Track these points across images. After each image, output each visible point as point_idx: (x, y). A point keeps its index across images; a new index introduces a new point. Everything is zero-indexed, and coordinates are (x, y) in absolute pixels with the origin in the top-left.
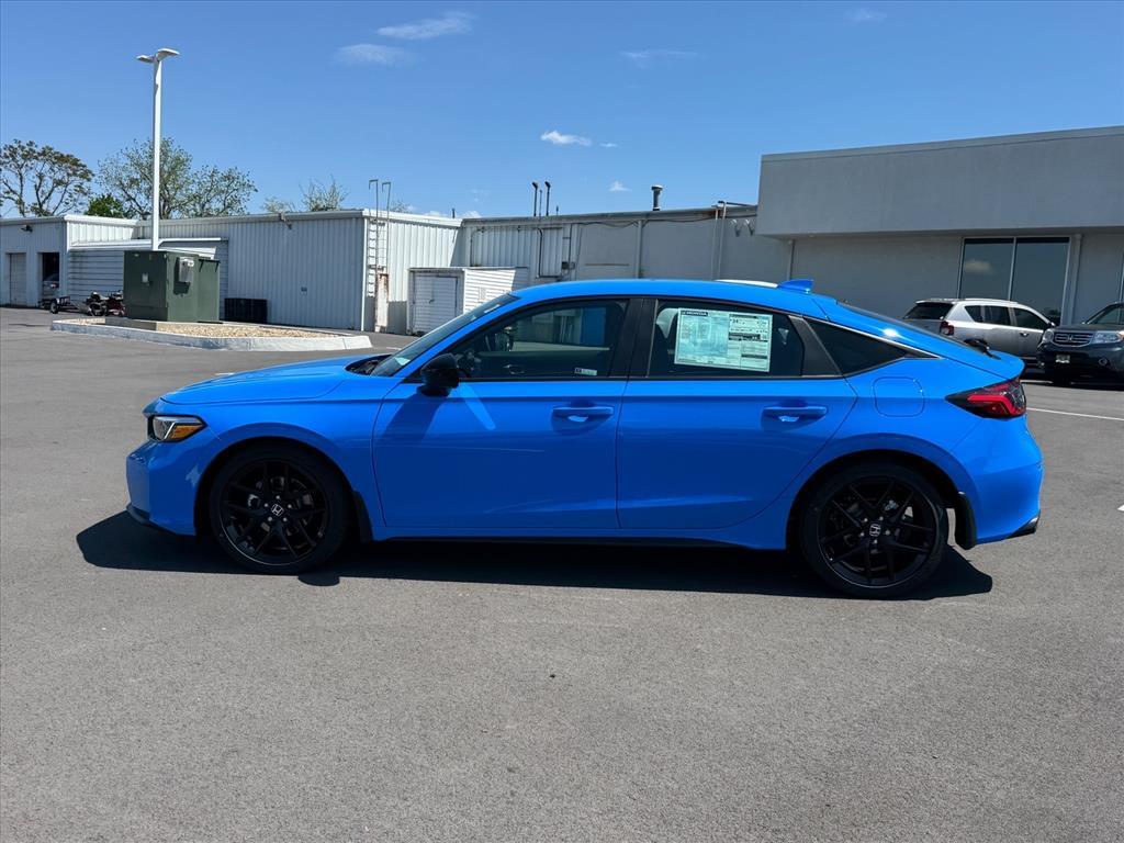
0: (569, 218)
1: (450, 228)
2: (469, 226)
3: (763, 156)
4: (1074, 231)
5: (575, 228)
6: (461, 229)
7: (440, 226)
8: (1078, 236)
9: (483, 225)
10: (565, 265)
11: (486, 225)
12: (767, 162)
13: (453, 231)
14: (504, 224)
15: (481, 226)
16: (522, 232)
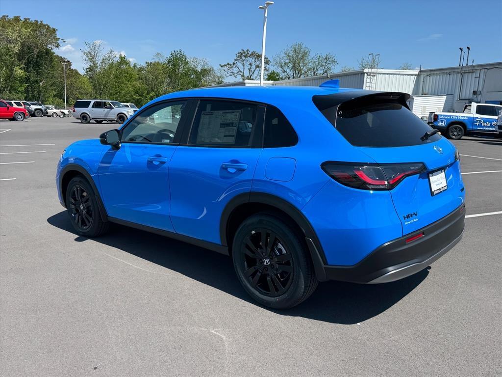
0: (479, 66)
2: (423, 73)
5: (483, 71)
6: (418, 76)
9: (430, 73)
11: (432, 73)
13: (413, 77)
14: (442, 72)
15: (429, 73)
16: (452, 75)
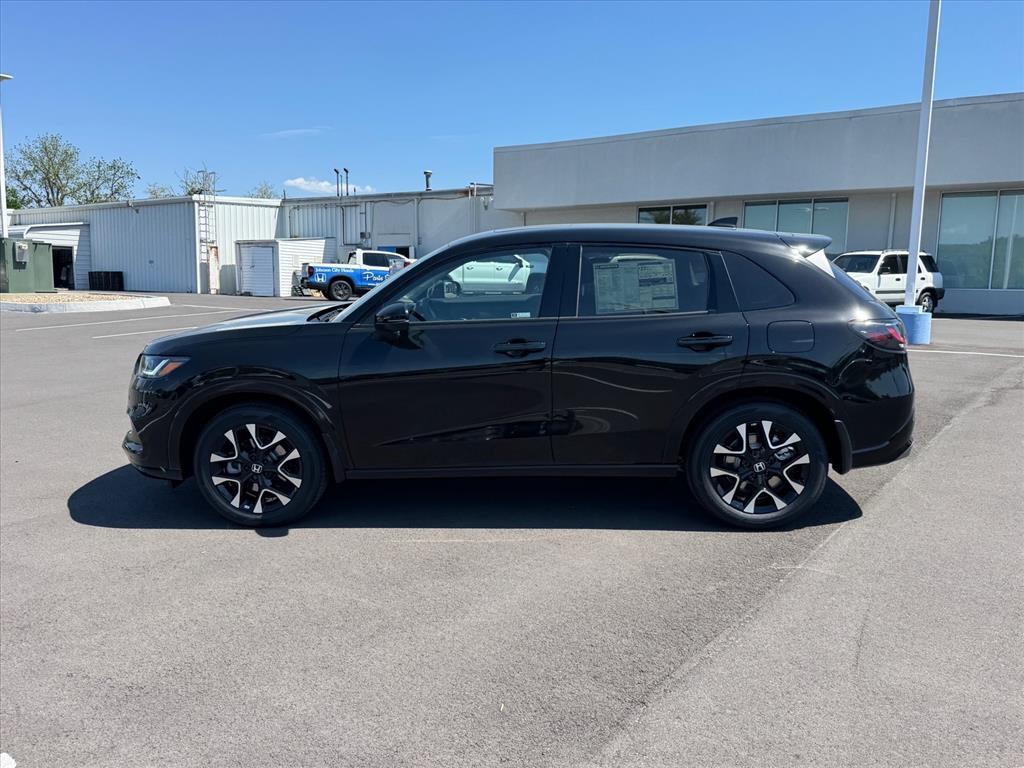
0: (363, 197)
1: (271, 207)
2: (287, 205)
3: (495, 149)
4: (710, 199)
5: (368, 204)
6: (281, 208)
7: (262, 206)
8: (712, 204)
9: (298, 203)
10: (363, 235)
11: (301, 204)
12: (499, 153)
13: (273, 210)
14: (314, 203)
16: (329, 209)
